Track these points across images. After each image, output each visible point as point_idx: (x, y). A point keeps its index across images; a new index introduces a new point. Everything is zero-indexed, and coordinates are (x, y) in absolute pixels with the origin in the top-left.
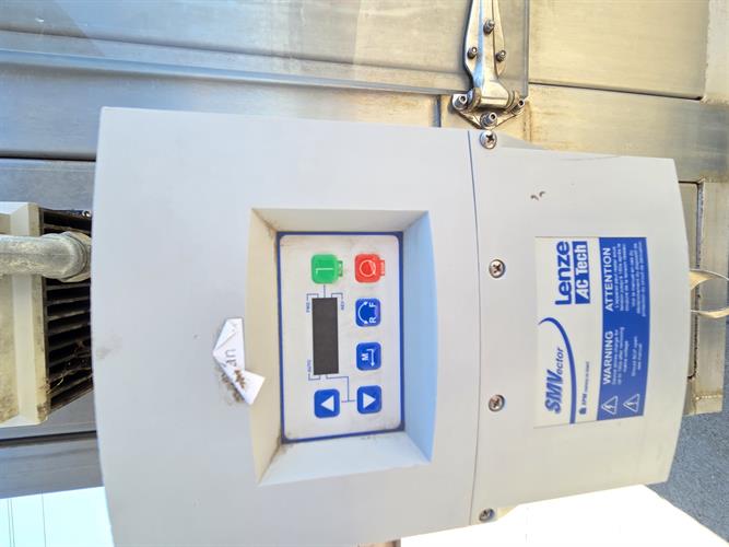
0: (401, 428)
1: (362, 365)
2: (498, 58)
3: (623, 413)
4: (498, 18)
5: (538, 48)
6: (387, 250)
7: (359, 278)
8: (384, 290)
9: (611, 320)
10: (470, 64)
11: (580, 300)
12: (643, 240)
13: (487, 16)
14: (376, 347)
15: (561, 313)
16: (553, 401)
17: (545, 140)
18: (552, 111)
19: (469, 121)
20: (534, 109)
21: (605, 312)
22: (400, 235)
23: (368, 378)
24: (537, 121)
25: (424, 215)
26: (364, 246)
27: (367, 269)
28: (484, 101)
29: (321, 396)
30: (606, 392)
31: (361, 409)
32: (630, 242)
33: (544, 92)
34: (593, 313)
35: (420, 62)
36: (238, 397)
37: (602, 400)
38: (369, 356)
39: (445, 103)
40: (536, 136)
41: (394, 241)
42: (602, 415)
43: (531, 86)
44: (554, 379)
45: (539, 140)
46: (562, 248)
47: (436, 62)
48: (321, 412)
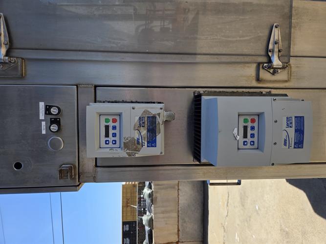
0: (258, 149)
1: (251, 137)
2: (279, 51)
3: (299, 148)
4: (280, 38)
5: (294, 45)
6: (256, 118)
7: (251, 122)
8: (256, 125)
9: (296, 131)
10: (270, 54)
11: (290, 127)
12: (303, 117)
13: (276, 38)
14: (254, 134)
15: (287, 129)
16: (285, 144)
17: (296, 76)
18: (299, 66)
19: (269, 72)
20: (292, 65)
21: (295, 129)
22: (258, 115)
23: (252, 139)
24: (293, 69)
25: (264, 113)
26: (252, 117)
27: (253, 121)
28: (274, 67)
29: (244, 142)
30: (295, 143)
31: (251, 145)
32: (301, 117)
33: (296, 60)
34: (293, 129)
35: (253, 53)
36: (236, 139)
37: (295, 144)
38: (252, 136)
39: (261, 66)
40: (293, 75)
41: (257, 116)
42: (295, 148)
43: (291, 58)
44: (285, 140)
45: (294, 76)
46: (287, 118)
47: (258, 53)
48: (244, 144)
